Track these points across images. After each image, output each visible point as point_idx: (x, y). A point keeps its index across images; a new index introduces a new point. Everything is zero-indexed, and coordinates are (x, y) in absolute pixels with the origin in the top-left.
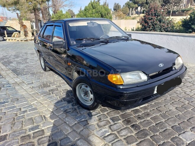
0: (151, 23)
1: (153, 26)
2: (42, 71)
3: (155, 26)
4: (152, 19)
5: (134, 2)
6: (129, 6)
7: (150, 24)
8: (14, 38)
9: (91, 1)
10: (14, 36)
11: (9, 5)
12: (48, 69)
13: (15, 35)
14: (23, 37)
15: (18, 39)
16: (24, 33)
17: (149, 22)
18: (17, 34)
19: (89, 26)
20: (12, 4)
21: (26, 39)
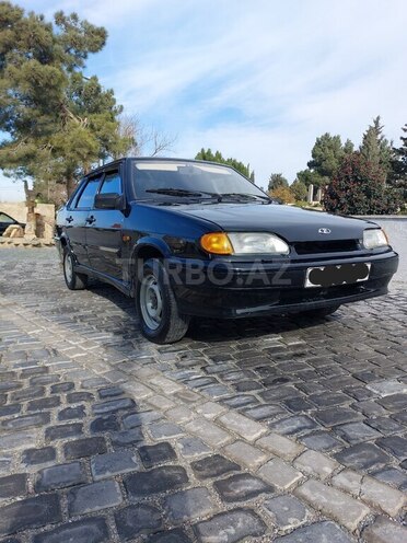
0: (347, 197)
1: (352, 205)
2: (66, 289)
3: (356, 205)
4: (347, 188)
5: (319, 172)
6: (307, 179)
7: (343, 201)
8: (8, 239)
9: (203, 150)
10: (9, 235)
11: (12, 161)
12: (79, 282)
13: (11, 231)
14: (30, 236)
15: (17, 241)
16: (34, 227)
17: (342, 195)
18: (18, 229)
19: (181, 172)
20: (20, 159)
21: (36, 243)
